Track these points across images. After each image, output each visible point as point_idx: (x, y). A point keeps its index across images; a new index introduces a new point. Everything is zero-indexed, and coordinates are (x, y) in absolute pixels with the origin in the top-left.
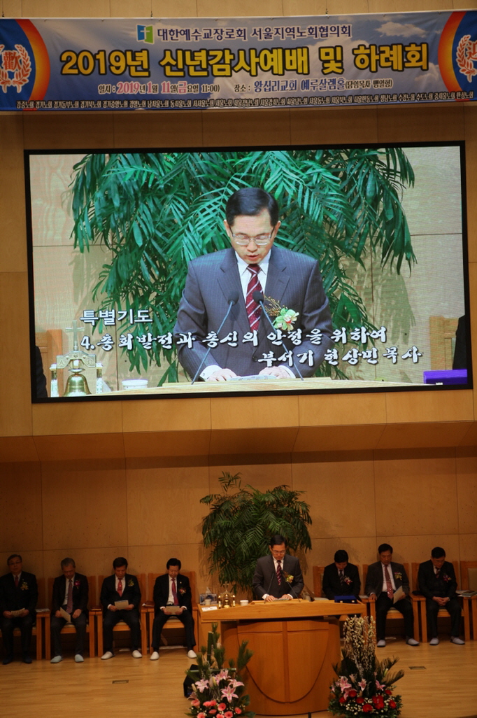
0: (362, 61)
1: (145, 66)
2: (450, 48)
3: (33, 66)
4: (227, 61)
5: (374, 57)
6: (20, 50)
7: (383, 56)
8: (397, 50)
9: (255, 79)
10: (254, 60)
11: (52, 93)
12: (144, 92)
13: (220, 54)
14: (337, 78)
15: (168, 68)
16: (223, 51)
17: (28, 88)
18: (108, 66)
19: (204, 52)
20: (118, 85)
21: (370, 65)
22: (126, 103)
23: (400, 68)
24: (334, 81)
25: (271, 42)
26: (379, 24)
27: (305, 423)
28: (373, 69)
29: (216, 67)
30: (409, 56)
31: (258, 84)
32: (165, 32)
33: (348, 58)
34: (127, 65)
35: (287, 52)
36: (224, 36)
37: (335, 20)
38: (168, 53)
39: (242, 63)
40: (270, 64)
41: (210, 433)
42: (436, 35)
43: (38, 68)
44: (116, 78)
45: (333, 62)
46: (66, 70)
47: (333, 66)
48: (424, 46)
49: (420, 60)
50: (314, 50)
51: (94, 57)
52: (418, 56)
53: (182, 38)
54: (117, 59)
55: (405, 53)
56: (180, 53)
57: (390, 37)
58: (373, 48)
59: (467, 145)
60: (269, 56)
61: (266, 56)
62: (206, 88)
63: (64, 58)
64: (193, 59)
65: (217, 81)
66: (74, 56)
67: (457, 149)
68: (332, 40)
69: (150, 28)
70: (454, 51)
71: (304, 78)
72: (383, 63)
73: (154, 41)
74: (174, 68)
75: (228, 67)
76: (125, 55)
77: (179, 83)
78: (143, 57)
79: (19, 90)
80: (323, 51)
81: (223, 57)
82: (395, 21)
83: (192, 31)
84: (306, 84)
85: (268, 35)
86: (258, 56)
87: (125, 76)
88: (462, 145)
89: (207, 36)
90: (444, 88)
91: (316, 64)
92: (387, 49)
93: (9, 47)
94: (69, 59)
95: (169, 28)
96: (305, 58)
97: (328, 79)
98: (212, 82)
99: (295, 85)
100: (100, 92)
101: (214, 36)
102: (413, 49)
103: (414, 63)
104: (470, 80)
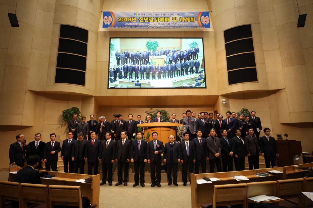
0: (181, 20)
1: (136, 20)
2: (200, 18)
3: (112, 20)
4: (153, 19)
5: (184, 19)
6: (110, 17)
7: (186, 19)
8: (189, 18)
9: (159, 23)
10: (158, 19)
11: (116, 25)
12: (135, 25)
13: (151, 18)
14: (176, 23)
15: (140, 21)
16: (152, 18)
17: (111, 24)
18: (128, 20)
19: (148, 18)
20: (130, 23)
21: (183, 21)
22: (131, 27)
23: (189, 21)
24: (175, 24)
25: (162, 16)
26: (185, 13)
27: (169, 95)
28: (184, 21)
29: (150, 21)
30: (191, 19)
31: (159, 24)
32: (140, 14)
33: (178, 19)
34: (132, 20)
35: (165, 18)
36: (152, 15)
37: (176, 12)
38: (140, 18)
39: (156, 20)
40: (162, 20)
41: (147, 96)
42: (197, 16)
43: (113, 20)
44: (129, 22)
45: (175, 20)
46: (119, 21)
47: (175, 21)
48: (194, 18)
49: (194, 20)
50: (171, 18)
51: (125, 18)
52: (193, 19)
53: (143, 15)
54: (130, 19)
55: (190, 19)
56: (143, 18)
57: (187, 16)
58: (184, 18)
59: (204, 39)
60: (162, 19)
61: (161, 19)
62: (148, 24)
63: (119, 18)
64: (145, 19)
65: (150, 23)
66: (121, 18)
67: (202, 39)
68: (175, 16)
69: (137, 13)
70: (201, 19)
71: (169, 23)
72: (186, 20)
73: (138, 16)
74: (142, 20)
75: (153, 21)
76: (131, 18)
77: (143, 23)
78: (135, 19)
79: (109, 24)
80: (173, 18)
81: (152, 19)
82: (188, 13)
83: (146, 14)
84: (169, 24)
85: (162, 15)
86: (159, 19)
87: (131, 22)
88: (203, 38)
89: (149, 15)
90: (199, 26)
91: (171, 20)
92: (186, 18)
93: (107, 16)
94: (120, 19)
95: (141, 13)
96: (169, 19)
97: (174, 23)
98: (149, 23)
99: (167, 24)
100: (126, 25)
101: (150, 15)
102: (192, 18)
103: (192, 21)
104: (204, 24)
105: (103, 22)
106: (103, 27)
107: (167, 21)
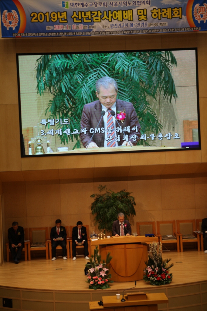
0: (155, 15)
1: (66, 18)
2: (191, 9)
3: (19, 19)
4: (99, 16)
5: (160, 13)
6: (14, 12)
7: (163, 13)
8: (169, 10)
9: (111, 23)
10: (110, 15)
11: (27, 30)
12: (65, 29)
13: (96, 13)
14: (145, 22)
15: (75, 19)
16: (97, 11)
17: (17, 28)
18: (50, 18)
19: (89, 12)
20: (55, 26)
21: (158, 17)
22: (58, 34)
23: (171, 18)
24: (143, 24)
25: (117, 8)
28: (159, 18)
29: (94, 18)
30: (174, 13)
31: (112, 25)
32: (73, 4)
33: (149, 14)
34: (58, 18)
35: (124, 12)
36: (98, 5)
38: (75, 13)
39: (105, 16)
40: (117, 16)
41: (94, 169)
42: (185, 4)
43: (21, 19)
44: (53, 23)
45: (143, 16)
46: (33, 20)
47: (143, 17)
48: (180, 9)
49: (179, 14)
50: (135, 11)
51: (44, 15)
52: (178, 13)
53: (80, 6)
54: (54, 15)
55: (172, 11)
56: (80, 13)
57: (167, 5)
58: (159, 9)
59: (198, 50)
60: (117, 13)
61: (115, 13)
62: (91, 27)
63: (32, 15)
64: (85, 15)
65: (95, 24)
66: (36, 14)
67: (194, 51)
68: (142, 7)
69: (67, 3)
70: (193, 10)
71: (131, 22)
72: (163, 16)
73: (69, 8)
74: (77, 19)
75: (99, 18)
76: (57, 14)
77: (80, 25)
78: (64, 14)
79: (14, 29)
80: (139, 11)
81: (98, 14)
83: (85, 4)
84: (132, 25)
85: (116, 5)
86: (112, 13)
87: (57, 23)
88: (196, 49)
89: (91, 5)
90: (188, 26)
91: (136, 16)
92: (165, 10)
93: (9, 11)
94: (34, 16)
95: (75, 2)
96: (131, 14)
97: (141, 22)
98: (93, 24)
99: (127, 25)
100: (47, 29)
101: (94, 5)
102: (176, 10)
103: (176, 15)
104: (199, 22)
105: (2, 24)
106: (2, 35)
107: (128, 19)
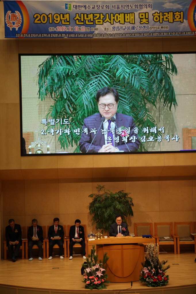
0: (156, 19)
1: (68, 20)
2: (192, 13)
3: (23, 20)
4: (101, 18)
5: (161, 17)
6: (17, 13)
7: (165, 17)
8: (171, 14)
9: (113, 26)
10: (112, 18)
11: (30, 31)
12: (67, 31)
13: (98, 15)
14: (146, 25)
15: (77, 21)
16: (100, 14)
17: (20, 29)
18: (53, 20)
19: (92, 15)
20: (57, 28)
21: (159, 20)
22: (60, 35)
23: (172, 22)
24: (145, 27)
25: (119, 11)
26: (163, 4)
27: (131, 165)
28: (161, 22)
29: (97, 21)
30: (176, 16)
31: (114, 28)
32: (76, 6)
33: (151, 17)
34: (60, 20)
35: (126, 15)
36: (100, 8)
37: (146, 2)
38: (77, 15)
39: (107, 19)
40: (119, 19)
41: (93, 169)
42: (187, 8)
43: (24, 20)
44: (56, 25)
45: (144, 19)
46: (36, 21)
47: (144, 21)
48: (182, 13)
49: (180, 18)
50: (137, 14)
51: (47, 16)
53: (83, 9)
54: (57, 17)
55: (174, 15)
56: (82, 15)
57: (168, 9)
58: (161, 13)
60: (119, 16)
61: (117, 16)
62: (93, 29)
63: (35, 16)
64: (87, 17)
65: (97, 26)
66: (39, 16)
67: (195, 55)
68: (144, 10)
69: (70, 5)
70: (194, 15)
71: (133, 25)
72: (165, 20)
73: (72, 10)
74: (80, 21)
75: (101, 21)
76: (60, 15)
77: (82, 27)
78: (67, 16)
79: (17, 29)
80: (141, 14)
82: (170, 2)
83: (87, 6)
84: (133, 28)
85: (118, 8)
86: (114, 16)
87: (60, 24)
89: (93, 8)
90: (190, 30)
91: (137, 19)
92: (166, 14)
93: (13, 12)
94: (37, 17)
95: (78, 5)
96: (133, 17)
97: (142, 26)
98: (95, 27)
99: (129, 28)
100: (50, 30)
101: (96, 8)
102: (177, 14)
103: (177, 19)
105: (6, 24)
106: (5, 36)
107: (130, 22)
